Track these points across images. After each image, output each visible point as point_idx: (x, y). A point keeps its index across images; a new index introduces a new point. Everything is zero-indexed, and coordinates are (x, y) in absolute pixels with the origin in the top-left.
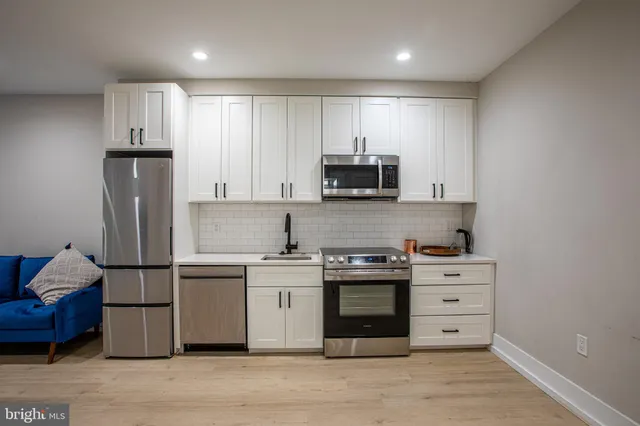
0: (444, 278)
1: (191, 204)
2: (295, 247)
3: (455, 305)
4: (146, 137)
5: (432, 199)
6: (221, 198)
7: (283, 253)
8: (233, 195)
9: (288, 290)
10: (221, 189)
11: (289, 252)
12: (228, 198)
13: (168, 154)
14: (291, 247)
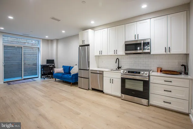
0: (164, 82)
1: (95, 56)
2: (120, 68)
3: (169, 93)
4: (85, 42)
5: (165, 53)
6: (101, 55)
7: (117, 69)
8: (103, 54)
9: (113, 78)
10: (101, 52)
11: (119, 69)
12: (102, 55)
13: (88, 45)
14: (119, 68)
